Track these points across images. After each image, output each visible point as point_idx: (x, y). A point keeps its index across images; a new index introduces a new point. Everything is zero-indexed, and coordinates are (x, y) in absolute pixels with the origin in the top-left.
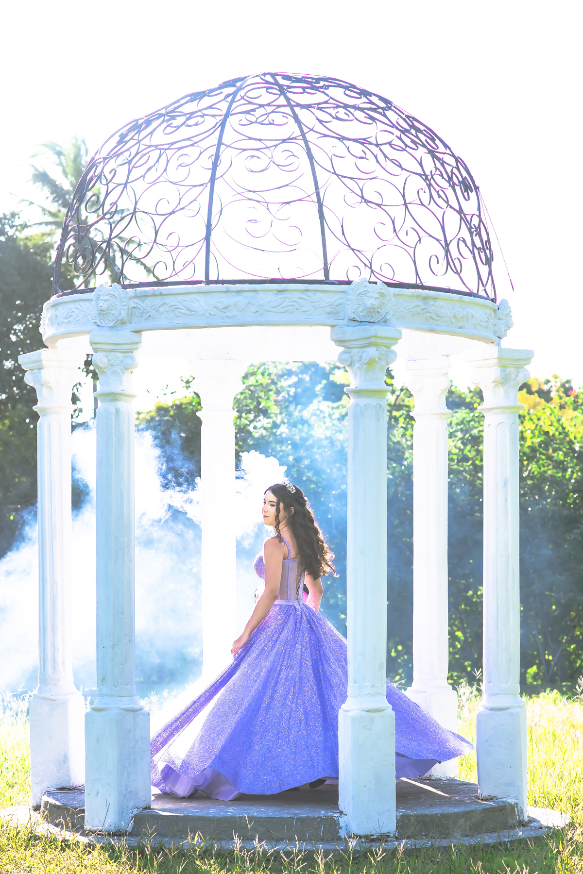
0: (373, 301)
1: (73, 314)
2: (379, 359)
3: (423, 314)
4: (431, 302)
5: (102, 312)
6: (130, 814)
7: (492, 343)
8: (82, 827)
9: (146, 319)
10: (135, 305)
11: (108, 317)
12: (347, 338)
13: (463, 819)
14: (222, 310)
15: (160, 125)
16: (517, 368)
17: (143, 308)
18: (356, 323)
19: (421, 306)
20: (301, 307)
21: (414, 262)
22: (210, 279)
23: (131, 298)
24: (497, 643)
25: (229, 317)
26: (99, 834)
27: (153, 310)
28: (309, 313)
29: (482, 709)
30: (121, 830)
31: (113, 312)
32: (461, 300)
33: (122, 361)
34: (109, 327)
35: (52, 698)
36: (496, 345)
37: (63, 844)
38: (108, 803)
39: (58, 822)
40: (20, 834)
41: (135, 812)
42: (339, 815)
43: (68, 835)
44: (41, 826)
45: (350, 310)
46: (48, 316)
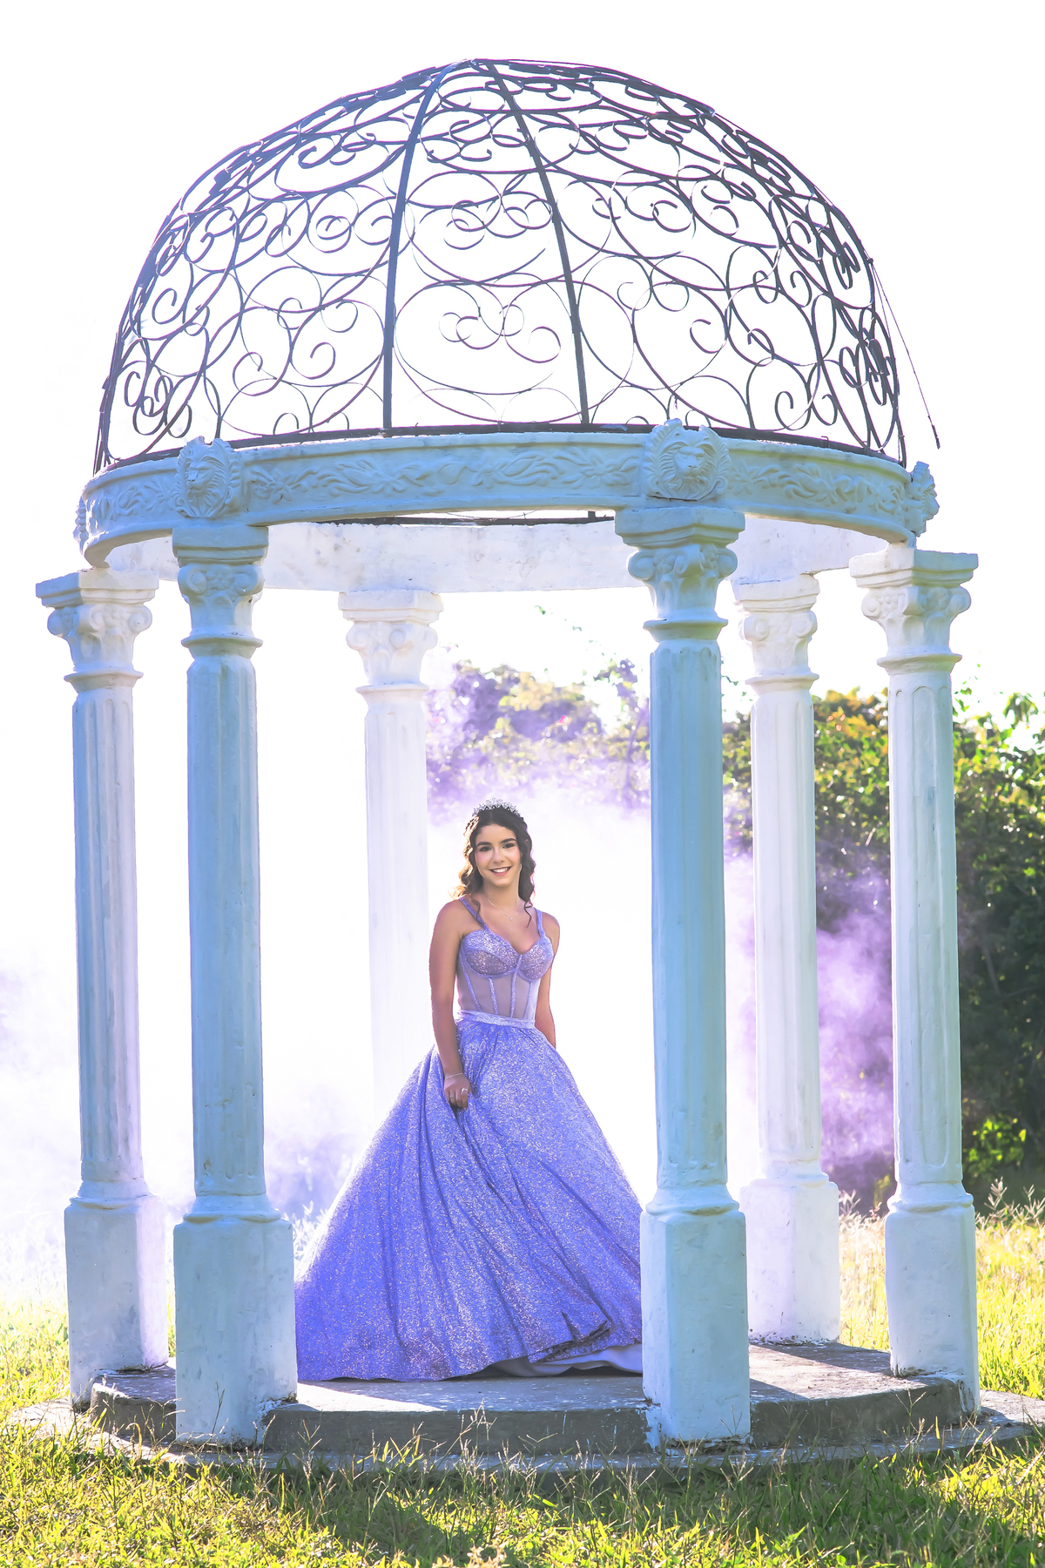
0: (693, 461)
1: (139, 498)
2: (706, 566)
3: (782, 486)
4: (797, 465)
5: (194, 491)
6: (260, 1411)
7: (903, 541)
8: (173, 1436)
9: (276, 503)
10: (255, 477)
11: (205, 499)
12: (646, 529)
13: (869, 1411)
14: (415, 481)
16: (947, 587)
17: (270, 483)
18: (661, 502)
19: (777, 471)
20: (562, 474)
21: (748, 407)
22: (393, 426)
23: (247, 464)
24: (921, 1089)
25: (428, 495)
26: (208, 1450)
27: (289, 485)
28: (574, 485)
29: (893, 1210)
30: (243, 1441)
31: (215, 490)
32: (848, 463)
33: (233, 580)
34: (207, 518)
35: (106, 1204)
36: (909, 546)
37: (138, 1467)
38: (220, 1391)
39: (128, 1427)
40: (58, 1452)
41: (269, 1406)
42: (644, 1405)
43: (145, 1452)
44: (97, 1436)
45: (650, 479)
46: (91, 507)
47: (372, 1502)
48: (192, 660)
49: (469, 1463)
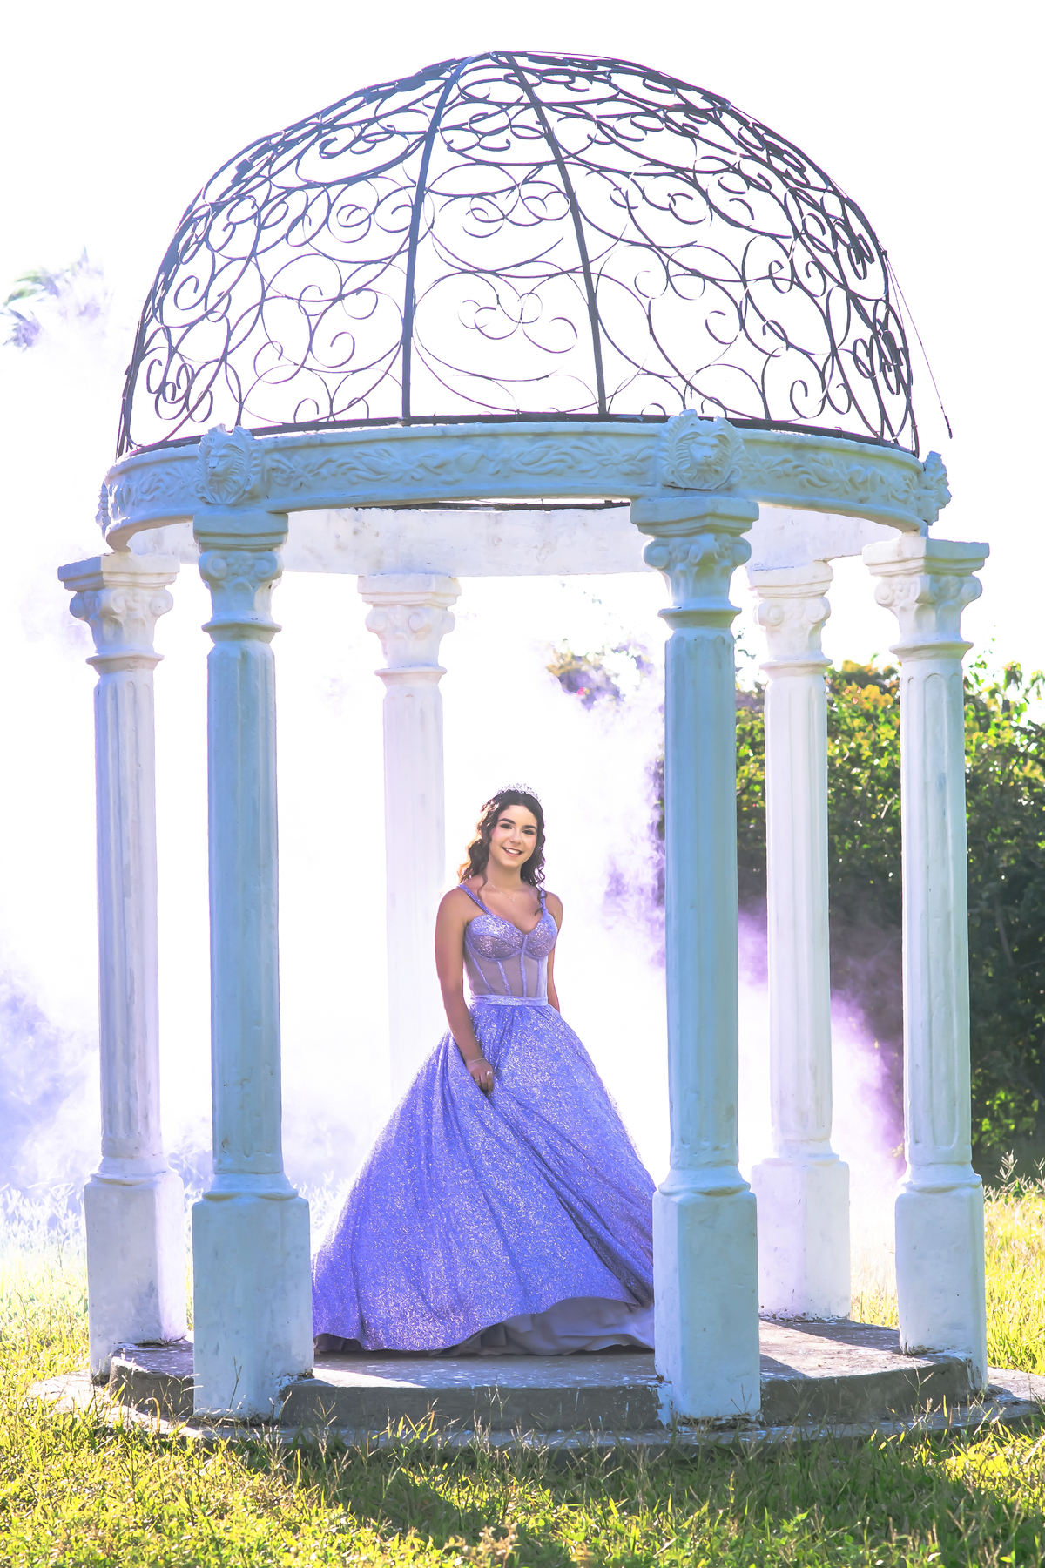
0: (707, 451)
1: (160, 484)
2: (720, 555)
3: (796, 476)
4: (810, 455)
5: (215, 478)
6: (277, 1387)
7: (915, 530)
8: (191, 1412)
9: (296, 490)
10: (275, 465)
11: (226, 487)
12: (661, 518)
14: (433, 470)
15: (312, 143)
16: (959, 575)
17: (290, 470)
18: (677, 492)
19: (791, 462)
20: (578, 463)
21: (762, 391)
22: (412, 415)
23: (267, 452)
24: (931, 1072)
25: (446, 483)
26: (227, 1426)
27: (309, 473)
28: (591, 474)
29: (903, 1191)
30: (260, 1416)
31: (235, 478)
32: (861, 453)
33: (253, 566)
34: (228, 505)
35: (127, 1180)
36: (921, 535)
37: (157, 1441)
38: (238, 1367)
39: (146, 1402)
40: (77, 1426)
41: (286, 1381)
42: (655, 1383)
43: (166, 1427)
44: (115, 1410)
45: (665, 468)
46: (114, 492)
47: (387, 1478)
48: (212, 645)
49: (481, 1439)
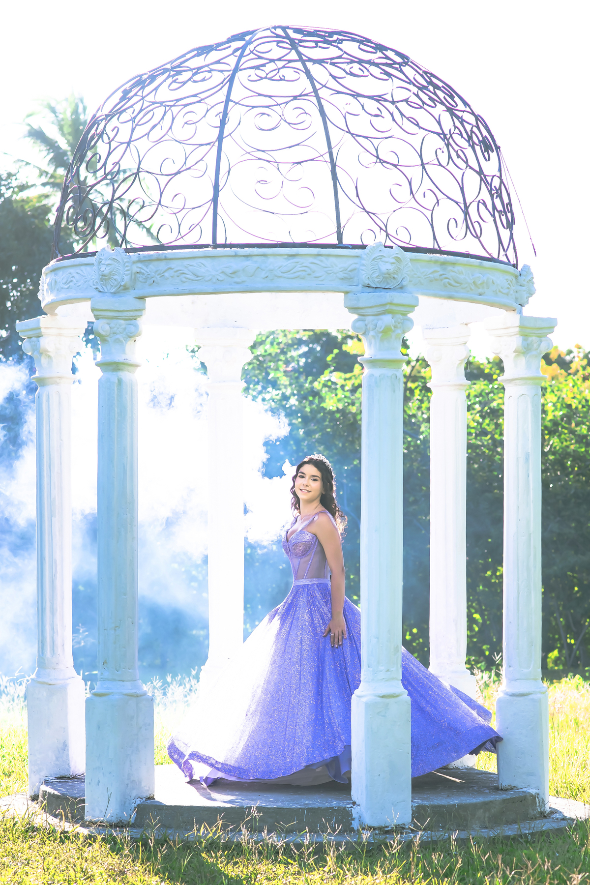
0: (389, 267)
1: (73, 279)
2: (395, 327)
3: (442, 280)
4: (450, 268)
5: (104, 277)
6: (133, 805)
7: (514, 310)
8: (82, 818)
9: (150, 285)
10: (138, 270)
11: (110, 282)
12: (361, 305)
13: (482, 810)
14: (230, 275)
15: (165, 81)
16: (539, 337)
17: (147, 273)
18: (371, 290)
19: (439, 272)
20: (314, 272)
21: (432, 225)
22: (218, 243)
23: (134, 263)
24: (518, 626)
25: (237, 283)
26: (100, 826)
27: (158, 275)
28: (321, 279)
29: (501, 695)
30: (121, 821)
31: (115, 277)
32: (480, 265)
33: (125, 329)
34: (111, 293)
35: (51, 682)
36: (517, 313)
37: (62, 835)
38: (109, 793)
39: (57, 812)
40: (17, 825)
41: (138, 802)
42: (351, 805)
43: (68, 826)
44: (39, 817)
45: (364, 276)
46: (47, 282)
47: (184, 861)
48: (101, 374)
49: (244, 836)
